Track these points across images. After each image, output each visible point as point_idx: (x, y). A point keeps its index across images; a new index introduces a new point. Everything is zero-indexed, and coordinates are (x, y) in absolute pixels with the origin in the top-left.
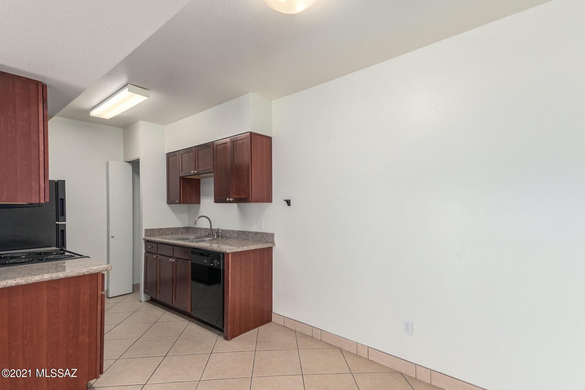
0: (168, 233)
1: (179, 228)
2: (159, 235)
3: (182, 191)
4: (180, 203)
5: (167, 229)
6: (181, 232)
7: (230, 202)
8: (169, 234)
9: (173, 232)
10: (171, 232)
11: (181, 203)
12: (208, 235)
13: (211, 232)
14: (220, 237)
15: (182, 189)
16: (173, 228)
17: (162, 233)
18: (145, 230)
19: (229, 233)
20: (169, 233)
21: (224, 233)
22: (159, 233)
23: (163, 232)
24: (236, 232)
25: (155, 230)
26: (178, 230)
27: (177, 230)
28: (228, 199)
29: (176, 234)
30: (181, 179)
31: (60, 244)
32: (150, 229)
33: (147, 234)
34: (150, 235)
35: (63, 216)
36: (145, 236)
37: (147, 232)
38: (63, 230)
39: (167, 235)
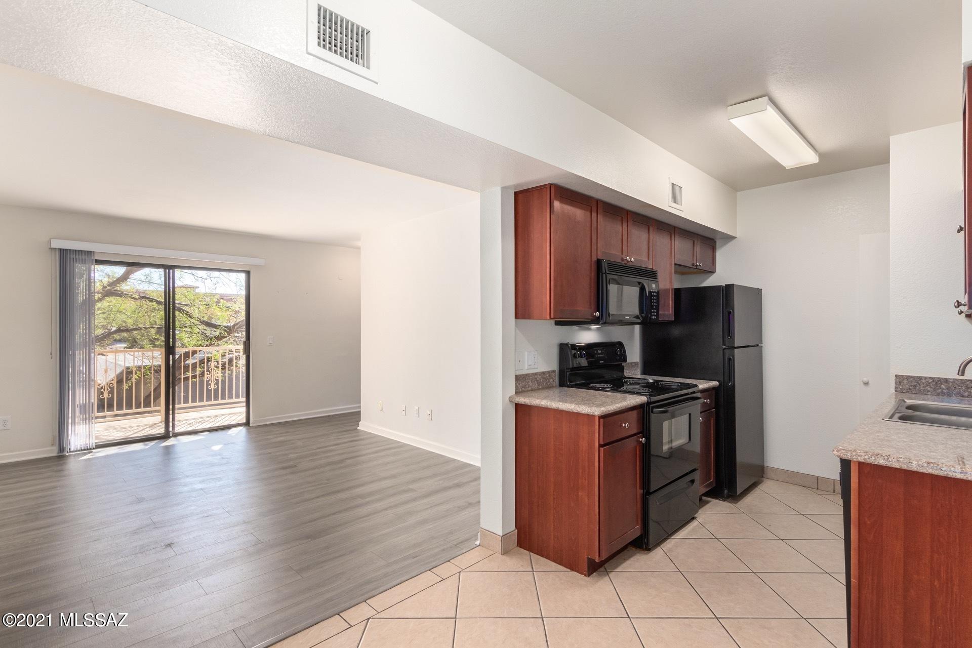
0: (966, 394)
2: (938, 395)
17: (945, 391)
22: (935, 390)
23: (948, 388)
25: (924, 381)
31: (727, 378)
32: (909, 376)
33: (901, 387)
34: (910, 389)
35: (731, 337)
36: (896, 391)
37: (900, 382)
38: (731, 358)
39: (962, 398)
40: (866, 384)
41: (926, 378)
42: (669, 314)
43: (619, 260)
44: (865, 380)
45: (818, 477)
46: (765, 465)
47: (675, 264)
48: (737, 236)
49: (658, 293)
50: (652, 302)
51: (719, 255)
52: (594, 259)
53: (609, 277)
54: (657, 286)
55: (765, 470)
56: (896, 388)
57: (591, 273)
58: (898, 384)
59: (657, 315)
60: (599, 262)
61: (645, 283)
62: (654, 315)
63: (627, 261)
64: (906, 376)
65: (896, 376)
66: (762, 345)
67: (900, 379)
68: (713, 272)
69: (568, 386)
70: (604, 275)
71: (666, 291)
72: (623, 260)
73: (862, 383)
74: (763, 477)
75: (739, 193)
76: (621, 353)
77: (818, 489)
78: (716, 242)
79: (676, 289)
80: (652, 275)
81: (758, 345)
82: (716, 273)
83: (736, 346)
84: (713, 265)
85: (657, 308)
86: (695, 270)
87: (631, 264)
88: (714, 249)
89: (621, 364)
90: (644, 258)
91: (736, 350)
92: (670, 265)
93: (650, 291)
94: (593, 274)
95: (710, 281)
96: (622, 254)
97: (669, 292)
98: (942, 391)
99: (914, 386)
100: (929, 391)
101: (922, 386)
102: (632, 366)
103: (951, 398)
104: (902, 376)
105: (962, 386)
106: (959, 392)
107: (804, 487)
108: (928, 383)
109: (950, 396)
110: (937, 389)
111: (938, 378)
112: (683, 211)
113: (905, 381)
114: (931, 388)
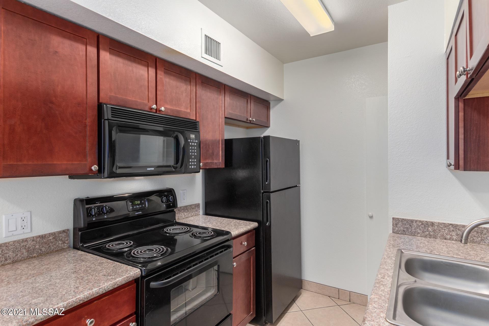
0: (448, 237)
2: (426, 237)
3: (461, 136)
4: (457, 168)
8: (450, 239)
11: (459, 169)
15: (461, 130)
17: (432, 234)
20: (451, 235)
22: (423, 232)
23: (434, 231)
25: (415, 224)
30: (461, 105)
31: (265, 219)
32: (403, 219)
33: (397, 229)
34: (404, 231)
35: (268, 183)
36: (393, 232)
37: (396, 224)
38: (268, 201)
39: (445, 240)
40: (371, 217)
41: (416, 221)
42: (219, 163)
43: (143, 108)
44: (370, 214)
45: (339, 289)
46: (303, 278)
47: (226, 117)
48: (284, 99)
49: (199, 143)
50: (190, 152)
51: (272, 112)
54: (198, 136)
55: (303, 283)
56: (393, 229)
58: (395, 226)
59: (199, 165)
62: (194, 165)
63: (157, 110)
65: (393, 218)
66: (299, 185)
67: (396, 221)
68: (268, 127)
69: (80, 249)
71: (216, 141)
73: (368, 217)
74: (302, 288)
75: (285, 65)
76: (173, 200)
78: (270, 103)
79: (226, 140)
81: (297, 186)
82: (270, 127)
83: (272, 190)
84: (267, 120)
85: (198, 157)
87: (161, 113)
88: (268, 109)
89: (172, 210)
90: (184, 109)
91: (271, 194)
92: (220, 118)
93: (188, 141)
96: (148, 102)
97: (219, 142)
98: (429, 234)
99: (407, 228)
100: (418, 233)
101: (413, 228)
102: (192, 208)
103: (437, 240)
104: (398, 219)
105: (445, 230)
106: (443, 235)
107: (329, 297)
108: (418, 226)
109: (435, 237)
110: (425, 231)
111: (426, 222)
112: (222, 66)
113: (400, 223)
114: (420, 230)
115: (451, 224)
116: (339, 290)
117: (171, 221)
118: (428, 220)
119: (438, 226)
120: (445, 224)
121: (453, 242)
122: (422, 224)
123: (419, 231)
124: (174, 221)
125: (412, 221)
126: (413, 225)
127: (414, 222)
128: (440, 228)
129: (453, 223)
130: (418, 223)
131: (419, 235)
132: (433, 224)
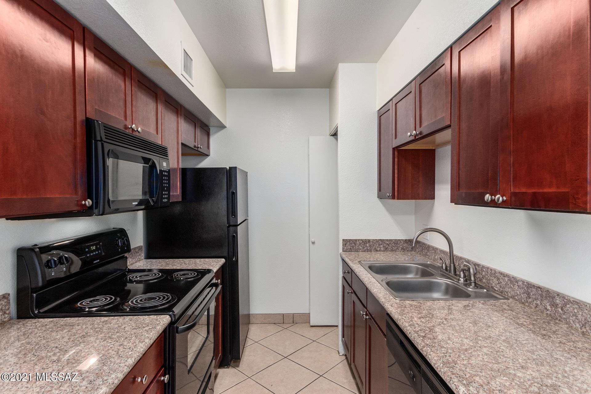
0: (379, 249)
1: (399, 240)
2: (365, 251)
3: (396, 175)
4: (393, 198)
5: (377, 241)
6: (402, 249)
7: (493, 204)
8: (380, 251)
9: (387, 246)
10: (384, 247)
12: (446, 269)
13: (452, 265)
14: (473, 284)
15: (396, 171)
16: (387, 240)
17: (368, 248)
18: (343, 240)
19: (498, 279)
20: (380, 248)
21: (484, 273)
22: (363, 248)
23: (370, 246)
24: (520, 283)
25: (358, 242)
26: (397, 244)
27: (395, 243)
28: (488, 197)
29: (392, 250)
30: (396, 153)
31: (231, 254)
32: (350, 240)
33: (346, 248)
34: (351, 249)
35: (234, 216)
36: (343, 251)
37: (345, 244)
38: (234, 236)
39: (377, 252)
40: (313, 243)
41: (359, 240)
42: (178, 194)
43: (120, 127)
44: (313, 240)
46: (250, 313)
47: (182, 144)
48: (227, 127)
49: (169, 172)
50: (163, 183)
52: (80, 117)
53: (108, 147)
54: (168, 164)
55: (251, 317)
56: (343, 249)
57: (75, 138)
58: (344, 246)
59: (169, 198)
60: (89, 124)
61: (156, 159)
62: (166, 198)
63: (133, 130)
64: (348, 239)
66: (248, 218)
67: (345, 242)
68: (208, 155)
69: (36, 317)
70: (99, 144)
71: (175, 170)
72: (126, 127)
73: (311, 243)
74: (250, 323)
76: (124, 243)
77: (283, 323)
78: (210, 128)
79: (183, 169)
80: (163, 151)
82: (210, 156)
83: (238, 223)
84: (208, 149)
85: (169, 190)
86: (196, 152)
87: (137, 134)
88: (208, 135)
89: (124, 255)
90: (152, 130)
91: (238, 228)
92: (178, 143)
93: (161, 170)
94: (78, 140)
95: (205, 164)
96: (126, 120)
97: (177, 171)
98: (367, 249)
99: (353, 246)
100: (360, 249)
101: (357, 246)
102: (136, 252)
103: (372, 252)
104: (347, 240)
105: (376, 244)
106: (375, 249)
107: (274, 324)
108: (360, 244)
109: (371, 251)
110: (365, 247)
111: (365, 239)
112: (193, 86)
113: (348, 243)
114: (361, 246)
115: (380, 240)
116: (283, 315)
117: (123, 269)
118: (366, 239)
119: (372, 242)
120: (376, 240)
121: (382, 252)
122: (363, 242)
123: (361, 248)
124: (126, 269)
125: (356, 240)
126: (356, 243)
127: (358, 240)
128: (374, 243)
129: (381, 239)
130: (360, 241)
131: (361, 251)
132: (369, 241)
